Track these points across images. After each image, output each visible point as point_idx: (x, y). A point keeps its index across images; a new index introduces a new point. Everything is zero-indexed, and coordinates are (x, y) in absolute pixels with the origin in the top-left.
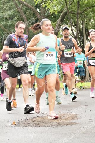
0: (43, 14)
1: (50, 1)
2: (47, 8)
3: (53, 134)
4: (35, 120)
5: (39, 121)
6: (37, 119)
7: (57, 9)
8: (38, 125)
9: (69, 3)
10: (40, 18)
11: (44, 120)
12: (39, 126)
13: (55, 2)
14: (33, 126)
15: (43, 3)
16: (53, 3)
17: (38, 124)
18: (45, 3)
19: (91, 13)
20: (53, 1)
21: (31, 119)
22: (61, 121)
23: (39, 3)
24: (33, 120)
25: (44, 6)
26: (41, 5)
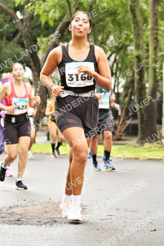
0: (28, 24)
1: (41, 2)
2: (35, 14)
3: (46, 240)
4: (11, 211)
5: (20, 215)
6: (15, 210)
7: (53, 15)
8: (18, 222)
9: (75, 5)
10: (22, 30)
11: (29, 214)
12: (20, 222)
13: (50, 4)
14: (10, 222)
15: (30, 4)
16: (47, 5)
17: (18, 220)
18: (32, 5)
19: (111, 25)
20: (48, 2)
21: (6, 209)
22: (58, 216)
23: (22, 3)
24: (10, 211)
25: (30, 9)
26: (26, 7)
